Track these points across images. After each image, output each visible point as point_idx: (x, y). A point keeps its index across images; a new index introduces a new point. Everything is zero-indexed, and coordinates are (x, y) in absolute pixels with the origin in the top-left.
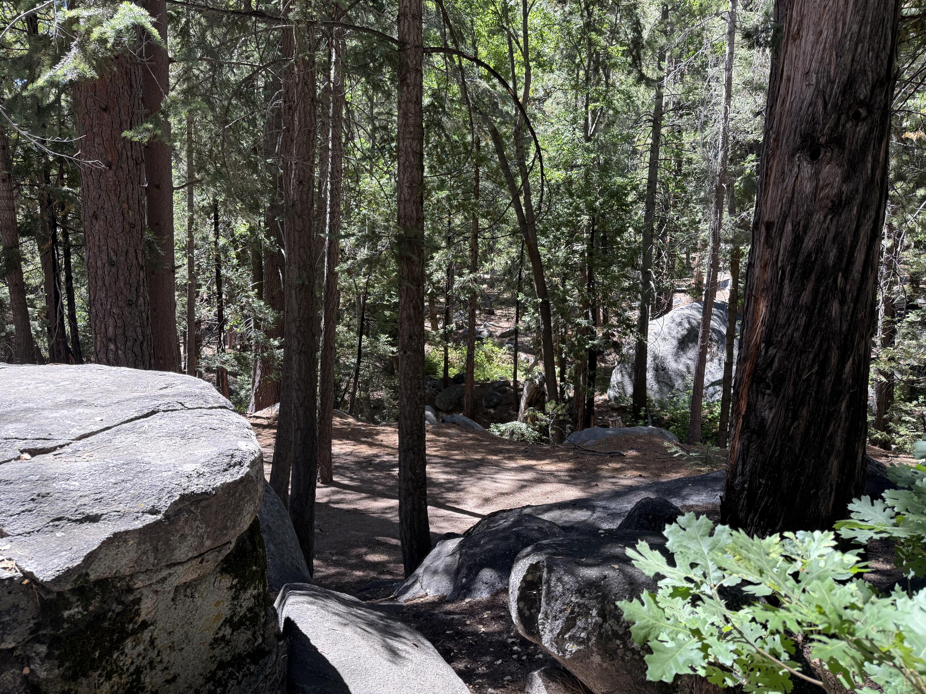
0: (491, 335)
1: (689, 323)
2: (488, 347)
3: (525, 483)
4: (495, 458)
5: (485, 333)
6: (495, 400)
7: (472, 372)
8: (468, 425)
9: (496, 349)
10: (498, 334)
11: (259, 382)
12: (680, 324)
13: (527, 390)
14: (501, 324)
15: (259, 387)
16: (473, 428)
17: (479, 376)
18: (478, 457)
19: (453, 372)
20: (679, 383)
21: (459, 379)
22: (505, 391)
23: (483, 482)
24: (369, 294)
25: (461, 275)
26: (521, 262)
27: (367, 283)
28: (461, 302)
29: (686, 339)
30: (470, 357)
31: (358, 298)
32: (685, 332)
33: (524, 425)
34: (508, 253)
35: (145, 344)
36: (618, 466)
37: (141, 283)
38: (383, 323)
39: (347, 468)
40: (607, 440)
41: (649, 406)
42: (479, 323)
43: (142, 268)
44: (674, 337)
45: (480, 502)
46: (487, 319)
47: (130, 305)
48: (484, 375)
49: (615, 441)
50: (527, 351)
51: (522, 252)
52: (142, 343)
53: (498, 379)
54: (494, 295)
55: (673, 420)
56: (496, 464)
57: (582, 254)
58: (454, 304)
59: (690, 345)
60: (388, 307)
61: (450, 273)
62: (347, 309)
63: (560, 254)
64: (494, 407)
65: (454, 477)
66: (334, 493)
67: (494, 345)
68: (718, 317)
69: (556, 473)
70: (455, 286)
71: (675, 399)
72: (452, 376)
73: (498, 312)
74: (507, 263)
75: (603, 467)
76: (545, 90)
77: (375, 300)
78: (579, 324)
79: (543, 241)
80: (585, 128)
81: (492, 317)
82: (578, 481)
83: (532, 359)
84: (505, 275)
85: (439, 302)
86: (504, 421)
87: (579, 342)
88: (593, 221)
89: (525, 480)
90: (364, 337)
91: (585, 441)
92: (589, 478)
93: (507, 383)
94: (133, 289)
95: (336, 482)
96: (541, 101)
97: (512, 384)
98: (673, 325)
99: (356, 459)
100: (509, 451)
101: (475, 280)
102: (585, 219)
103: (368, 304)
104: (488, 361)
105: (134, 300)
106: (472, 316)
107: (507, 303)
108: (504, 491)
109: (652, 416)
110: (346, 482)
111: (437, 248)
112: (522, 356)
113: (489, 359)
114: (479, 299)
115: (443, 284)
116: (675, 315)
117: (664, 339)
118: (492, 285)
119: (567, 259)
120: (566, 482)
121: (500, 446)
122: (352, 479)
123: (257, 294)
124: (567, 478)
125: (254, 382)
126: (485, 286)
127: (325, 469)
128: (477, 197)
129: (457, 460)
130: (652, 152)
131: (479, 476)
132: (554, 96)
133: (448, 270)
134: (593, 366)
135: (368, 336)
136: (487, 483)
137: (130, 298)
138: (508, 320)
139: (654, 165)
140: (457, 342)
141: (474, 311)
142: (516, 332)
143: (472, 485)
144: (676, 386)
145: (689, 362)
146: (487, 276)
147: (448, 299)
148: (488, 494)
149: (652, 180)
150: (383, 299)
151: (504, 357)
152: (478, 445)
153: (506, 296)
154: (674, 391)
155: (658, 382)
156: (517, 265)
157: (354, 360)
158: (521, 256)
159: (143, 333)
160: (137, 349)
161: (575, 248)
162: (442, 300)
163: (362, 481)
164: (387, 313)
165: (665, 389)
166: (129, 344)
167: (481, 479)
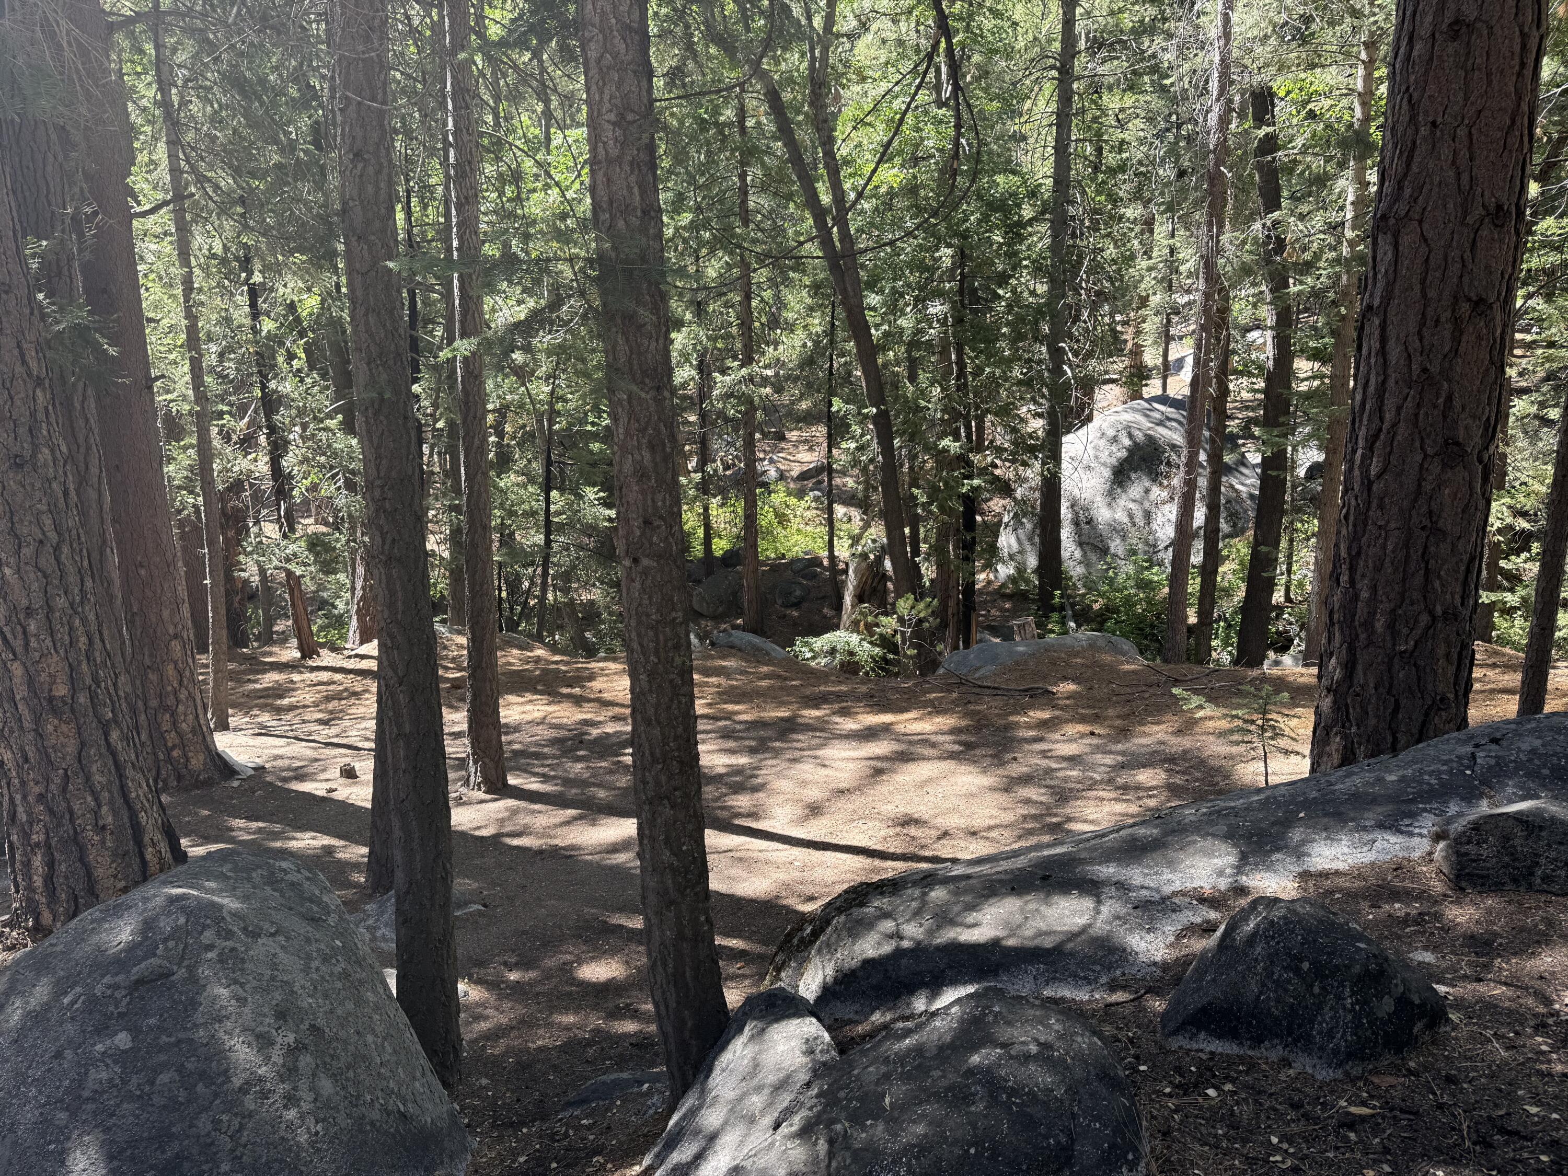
0: (782, 476)
1: (1130, 436)
2: (778, 498)
3: (879, 764)
4: (816, 713)
5: (773, 473)
6: (798, 593)
7: (755, 546)
8: (759, 649)
9: (793, 501)
10: (795, 473)
11: (363, 588)
12: (1115, 440)
13: (855, 572)
14: (799, 457)
15: (363, 598)
16: (768, 654)
17: (767, 551)
18: (783, 713)
19: (720, 546)
20: (1116, 546)
21: (731, 558)
22: (815, 576)
23: (799, 766)
24: (558, 413)
25: (723, 372)
26: (831, 342)
27: (552, 392)
28: (727, 420)
29: (1126, 466)
30: (750, 518)
31: (540, 422)
32: (1123, 454)
33: (854, 638)
34: (805, 327)
35: (66, 550)
36: (1045, 715)
37: (41, 416)
38: (587, 468)
39: (537, 756)
40: (1017, 663)
41: (1067, 587)
42: (762, 455)
43: (39, 382)
44: (1104, 465)
45: (800, 812)
46: (775, 449)
47: (19, 466)
48: (776, 549)
49: (1032, 664)
50: (850, 500)
51: (833, 324)
52: (57, 549)
53: (801, 555)
54: (784, 406)
55: (1109, 609)
56: (820, 728)
57: (943, 322)
58: (714, 424)
59: (1133, 476)
60: (595, 436)
61: (703, 369)
62: (518, 444)
63: (903, 322)
64: (797, 605)
65: (743, 760)
66: (514, 812)
67: (789, 494)
68: (1180, 423)
69: (934, 738)
70: (716, 393)
71: (1111, 573)
72: (718, 553)
73: (793, 435)
74: (805, 345)
75: (1017, 718)
76: (857, 17)
77: (570, 424)
78: (945, 450)
79: (873, 299)
80: (938, 87)
81: (783, 445)
82: (978, 752)
83: (855, 513)
84: (801, 366)
85: (687, 422)
86: (818, 632)
87: (946, 484)
88: (962, 256)
89: (878, 758)
90: (554, 494)
91: (978, 669)
92: (997, 744)
93: (816, 561)
94: (22, 431)
95: (515, 788)
96: (852, 36)
97: (826, 563)
98: (1102, 443)
99: (554, 733)
100: (840, 697)
101: (751, 379)
102: (946, 254)
103: (556, 432)
104: (780, 523)
105: (27, 454)
106: (750, 444)
107: (808, 419)
108: (843, 785)
109: (1073, 605)
110: (535, 785)
111: (679, 324)
112: (840, 510)
113: (782, 519)
114: (759, 414)
115: (692, 390)
116: (1105, 425)
117: (1088, 468)
118: (779, 390)
119: (919, 332)
120: (952, 756)
121: (822, 688)
122: (546, 778)
123: (341, 423)
124: (957, 748)
125: (353, 589)
126: (768, 390)
127: (491, 765)
128: (746, 222)
129: (746, 722)
130: (1058, 126)
131: (790, 755)
132: (873, 28)
133: (701, 363)
134: (970, 524)
135: (562, 490)
136: (806, 770)
137: (16, 450)
138: (811, 449)
139: (1061, 149)
140: (723, 492)
141: (751, 435)
142: (827, 469)
143: (779, 775)
144: (1112, 550)
145: (1132, 505)
146: (770, 373)
147: (703, 416)
148: (814, 794)
149: (1061, 179)
150: (583, 421)
151: (808, 514)
152: (781, 688)
153: (804, 405)
154: (1109, 559)
155: (1080, 544)
156: (825, 348)
157: (540, 539)
158: (831, 332)
159: (57, 528)
160: (48, 561)
161: (931, 310)
162: (692, 418)
163: (567, 782)
164: (595, 446)
165: (1093, 557)
166: (27, 551)
167: (795, 760)
